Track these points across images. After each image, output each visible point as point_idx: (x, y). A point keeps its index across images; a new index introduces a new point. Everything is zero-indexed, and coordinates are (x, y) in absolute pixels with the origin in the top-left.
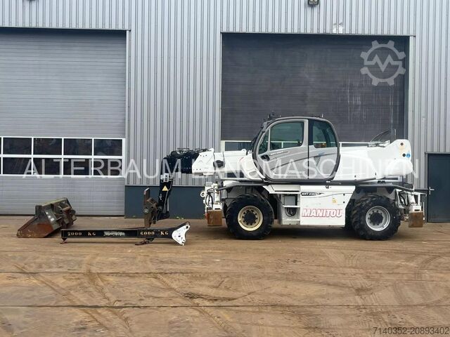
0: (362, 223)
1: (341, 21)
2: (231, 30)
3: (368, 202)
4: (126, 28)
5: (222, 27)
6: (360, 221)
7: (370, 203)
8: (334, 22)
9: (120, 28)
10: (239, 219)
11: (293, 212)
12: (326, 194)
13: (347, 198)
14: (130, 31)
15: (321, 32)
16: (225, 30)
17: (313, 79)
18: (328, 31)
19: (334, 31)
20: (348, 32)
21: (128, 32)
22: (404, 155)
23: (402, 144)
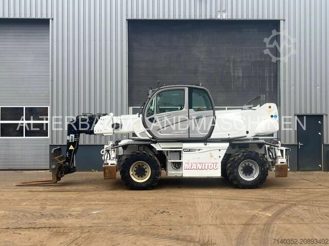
0: (235, 174)
1: (224, 9)
2: (135, 17)
3: (240, 156)
4: (49, 17)
5: (127, 15)
6: (234, 173)
7: (241, 157)
8: (219, 9)
9: (44, 17)
10: (131, 173)
11: (178, 165)
12: (205, 150)
13: (223, 153)
14: (53, 19)
15: (208, 18)
16: (130, 18)
17: (203, 57)
18: (214, 17)
19: (219, 17)
20: (229, 18)
21: (51, 20)
22: (272, 116)
23: (270, 107)
